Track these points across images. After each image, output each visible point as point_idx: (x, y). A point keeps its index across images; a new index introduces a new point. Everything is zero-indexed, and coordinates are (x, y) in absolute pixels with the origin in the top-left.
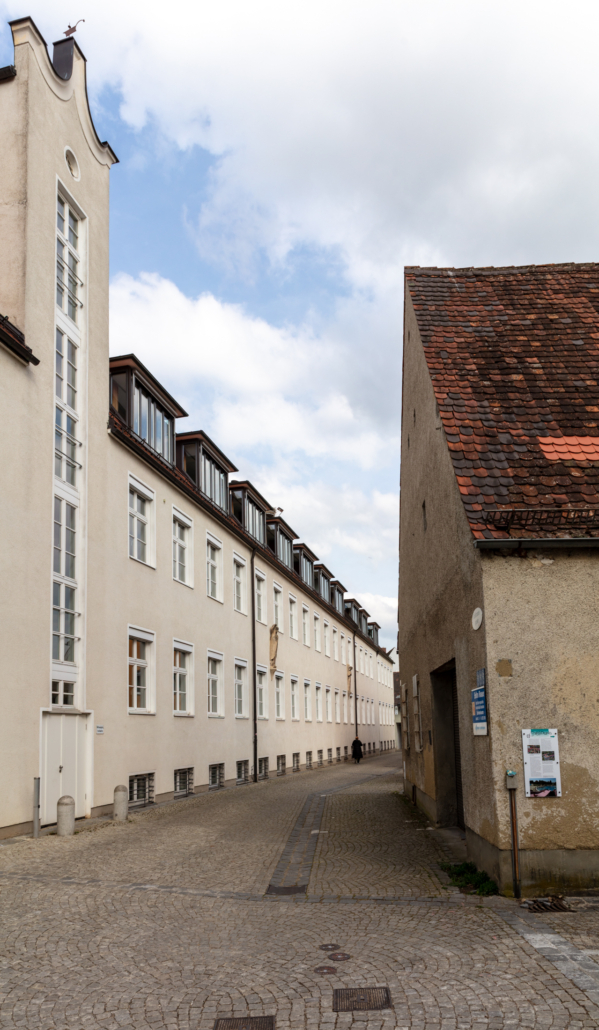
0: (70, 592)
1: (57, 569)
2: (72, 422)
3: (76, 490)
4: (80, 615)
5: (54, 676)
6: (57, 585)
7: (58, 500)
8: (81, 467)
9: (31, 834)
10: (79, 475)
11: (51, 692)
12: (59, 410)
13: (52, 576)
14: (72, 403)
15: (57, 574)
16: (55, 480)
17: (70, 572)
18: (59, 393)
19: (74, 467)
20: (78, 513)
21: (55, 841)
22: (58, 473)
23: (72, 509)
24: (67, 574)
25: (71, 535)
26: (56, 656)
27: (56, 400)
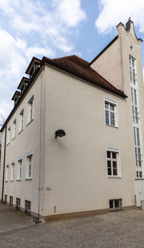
0: (139, 149)
1: (135, 144)
2: (136, 108)
3: (138, 124)
4: (142, 155)
5: (137, 170)
6: (136, 148)
7: (134, 127)
8: (139, 118)
9: (135, 209)
10: (139, 120)
11: (137, 174)
12: (133, 106)
13: (135, 146)
14: (136, 104)
15: (135, 145)
16: (133, 123)
17: (139, 144)
18: (133, 103)
19: (138, 119)
20: (139, 130)
21: (141, 211)
22: (134, 121)
23: (138, 129)
24: (138, 145)
25: (138, 135)
26: (137, 165)
27: (132, 104)
